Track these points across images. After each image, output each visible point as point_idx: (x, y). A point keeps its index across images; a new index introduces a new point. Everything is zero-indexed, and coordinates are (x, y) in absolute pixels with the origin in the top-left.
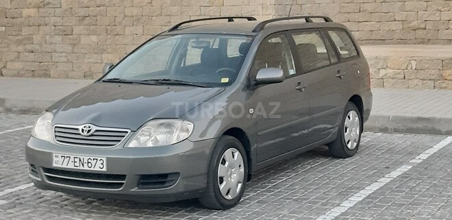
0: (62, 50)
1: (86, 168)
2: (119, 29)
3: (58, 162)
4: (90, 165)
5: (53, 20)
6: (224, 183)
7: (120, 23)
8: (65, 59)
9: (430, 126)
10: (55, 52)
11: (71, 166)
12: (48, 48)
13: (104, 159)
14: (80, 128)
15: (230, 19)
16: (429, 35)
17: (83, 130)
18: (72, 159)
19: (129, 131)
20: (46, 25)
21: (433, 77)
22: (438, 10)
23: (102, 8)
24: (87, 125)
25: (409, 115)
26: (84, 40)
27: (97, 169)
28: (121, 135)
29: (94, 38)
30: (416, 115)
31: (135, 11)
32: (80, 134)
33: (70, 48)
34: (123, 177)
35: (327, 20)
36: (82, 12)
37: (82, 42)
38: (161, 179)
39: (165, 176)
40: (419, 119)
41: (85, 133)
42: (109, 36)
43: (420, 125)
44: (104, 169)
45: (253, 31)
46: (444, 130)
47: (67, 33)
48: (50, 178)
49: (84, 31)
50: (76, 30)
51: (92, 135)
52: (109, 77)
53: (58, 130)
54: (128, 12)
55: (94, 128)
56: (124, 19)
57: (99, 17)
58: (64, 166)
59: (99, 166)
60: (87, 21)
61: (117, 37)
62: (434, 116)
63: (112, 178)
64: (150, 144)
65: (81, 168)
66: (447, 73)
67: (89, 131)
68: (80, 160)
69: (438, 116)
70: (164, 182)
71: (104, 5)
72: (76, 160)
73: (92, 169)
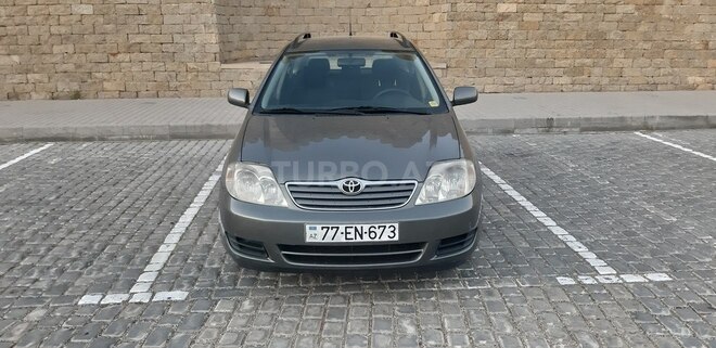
1: (366, 238)
2: (45, 48)
3: (315, 234)
4: (373, 235)
7: (46, 42)
11: (340, 239)
13: (397, 225)
14: (340, 184)
17: (346, 188)
18: (342, 228)
19: (415, 182)
23: (22, 27)
24: (351, 180)
26: (4, 60)
27: (385, 238)
32: (341, 193)
34: (419, 245)
38: (461, 239)
39: (465, 236)
41: (351, 192)
42: (34, 55)
44: (396, 238)
49: (3, 52)
51: (362, 193)
53: (295, 189)
55: (363, 184)
56: (50, 37)
57: (19, 37)
58: (328, 240)
59: (388, 233)
60: (5, 40)
61: (44, 56)
65: (359, 239)
67: (358, 188)
68: (356, 230)
70: (462, 244)
71: (25, 24)
72: (348, 230)
73: (377, 239)
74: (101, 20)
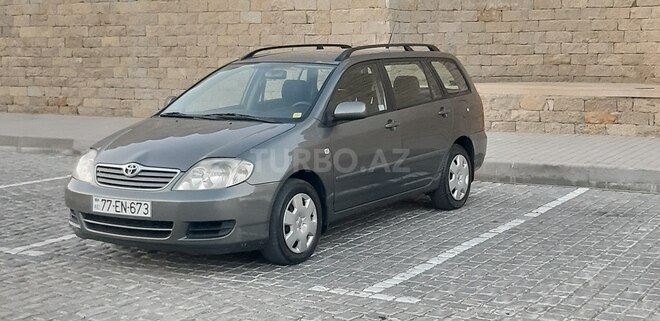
0: (146, 85)
1: (129, 213)
3: (99, 207)
4: (133, 210)
5: (135, 50)
6: (291, 232)
7: (212, 55)
8: (149, 96)
9: (558, 175)
10: (139, 87)
11: (112, 211)
12: (131, 82)
13: (149, 204)
14: (124, 167)
15: (320, 47)
16: (575, 71)
17: (127, 170)
18: (113, 203)
19: (179, 171)
20: (128, 56)
21: (573, 120)
22: (584, 41)
23: (192, 36)
24: (132, 165)
25: (533, 163)
26: (172, 73)
27: (141, 214)
28: (169, 175)
29: (183, 71)
30: (542, 163)
31: (229, 40)
32: (123, 175)
33: (155, 83)
34: (169, 224)
35: (432, 48)
36: (170, 41)
37: (169, 76)
38: (214, 227)
39: (218, 223)
40: (546, 167)
41: (129, 174)
42: (200, 69)
43: (547, 175)
44: (149, 215)
45: (336, 60)
46: (574, 180)
47: (151, 64)
48: (90, 225)
49: (172, 64)
50: (163, 62)
51: (137, 176)
52: (168, 111)
53: (100, 169)
54: (222, 41)
55: (139, 168)
56: (216, 49)
57: (188, 48)
58: (105, 211)
59: (144, 212)
60: (175, 51)
62: (564, 163)
63: (157, 224)
64: (202, 187)
65: (124, 213)
66: (589, 115)
67: (133, 171)
68: (122, 204)
69: (568, 164)
70: (217, 231)
71: (194, 33)
72: (118, 204)
73: (135, 214)
74: (268, 29)
